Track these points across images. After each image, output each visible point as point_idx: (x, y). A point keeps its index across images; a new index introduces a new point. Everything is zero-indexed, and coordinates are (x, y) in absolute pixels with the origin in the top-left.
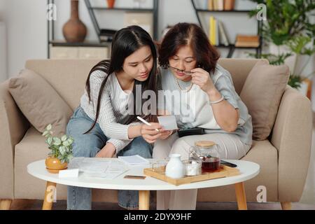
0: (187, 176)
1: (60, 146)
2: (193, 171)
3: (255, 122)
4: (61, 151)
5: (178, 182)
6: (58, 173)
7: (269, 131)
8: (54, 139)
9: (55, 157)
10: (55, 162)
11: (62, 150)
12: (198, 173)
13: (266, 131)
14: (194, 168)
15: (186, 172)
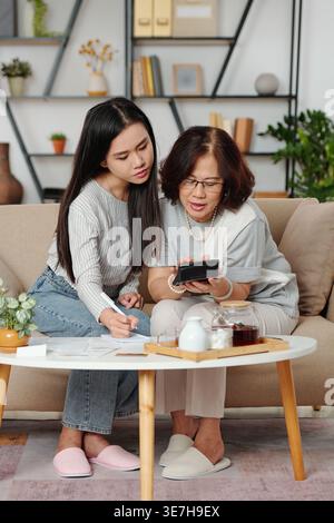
0: (209, 350)
1: (16, 310)
2: (220, 341)
3: (302, 288)
4: (18, 317)
5: (199, 358)
6: (15, 352)
7: (324, 301)
8: (8, 299)
9: (9, 328)
10: (9, 336)
11: (21, 316)
12: (227, 345)
13: (318, 301)
14: (221, 339)
15: (210, 345)
